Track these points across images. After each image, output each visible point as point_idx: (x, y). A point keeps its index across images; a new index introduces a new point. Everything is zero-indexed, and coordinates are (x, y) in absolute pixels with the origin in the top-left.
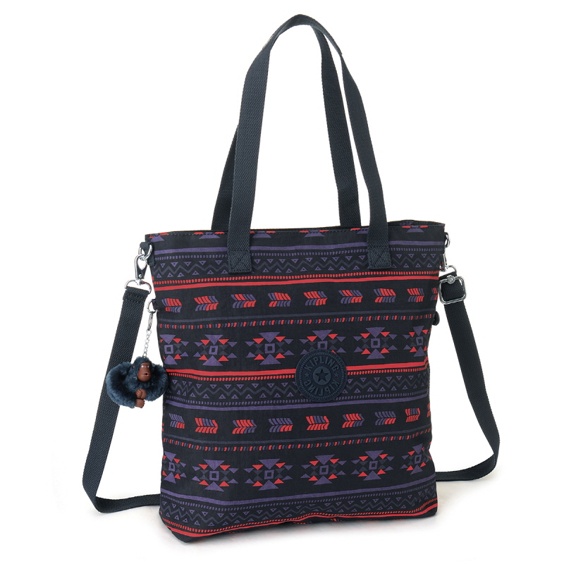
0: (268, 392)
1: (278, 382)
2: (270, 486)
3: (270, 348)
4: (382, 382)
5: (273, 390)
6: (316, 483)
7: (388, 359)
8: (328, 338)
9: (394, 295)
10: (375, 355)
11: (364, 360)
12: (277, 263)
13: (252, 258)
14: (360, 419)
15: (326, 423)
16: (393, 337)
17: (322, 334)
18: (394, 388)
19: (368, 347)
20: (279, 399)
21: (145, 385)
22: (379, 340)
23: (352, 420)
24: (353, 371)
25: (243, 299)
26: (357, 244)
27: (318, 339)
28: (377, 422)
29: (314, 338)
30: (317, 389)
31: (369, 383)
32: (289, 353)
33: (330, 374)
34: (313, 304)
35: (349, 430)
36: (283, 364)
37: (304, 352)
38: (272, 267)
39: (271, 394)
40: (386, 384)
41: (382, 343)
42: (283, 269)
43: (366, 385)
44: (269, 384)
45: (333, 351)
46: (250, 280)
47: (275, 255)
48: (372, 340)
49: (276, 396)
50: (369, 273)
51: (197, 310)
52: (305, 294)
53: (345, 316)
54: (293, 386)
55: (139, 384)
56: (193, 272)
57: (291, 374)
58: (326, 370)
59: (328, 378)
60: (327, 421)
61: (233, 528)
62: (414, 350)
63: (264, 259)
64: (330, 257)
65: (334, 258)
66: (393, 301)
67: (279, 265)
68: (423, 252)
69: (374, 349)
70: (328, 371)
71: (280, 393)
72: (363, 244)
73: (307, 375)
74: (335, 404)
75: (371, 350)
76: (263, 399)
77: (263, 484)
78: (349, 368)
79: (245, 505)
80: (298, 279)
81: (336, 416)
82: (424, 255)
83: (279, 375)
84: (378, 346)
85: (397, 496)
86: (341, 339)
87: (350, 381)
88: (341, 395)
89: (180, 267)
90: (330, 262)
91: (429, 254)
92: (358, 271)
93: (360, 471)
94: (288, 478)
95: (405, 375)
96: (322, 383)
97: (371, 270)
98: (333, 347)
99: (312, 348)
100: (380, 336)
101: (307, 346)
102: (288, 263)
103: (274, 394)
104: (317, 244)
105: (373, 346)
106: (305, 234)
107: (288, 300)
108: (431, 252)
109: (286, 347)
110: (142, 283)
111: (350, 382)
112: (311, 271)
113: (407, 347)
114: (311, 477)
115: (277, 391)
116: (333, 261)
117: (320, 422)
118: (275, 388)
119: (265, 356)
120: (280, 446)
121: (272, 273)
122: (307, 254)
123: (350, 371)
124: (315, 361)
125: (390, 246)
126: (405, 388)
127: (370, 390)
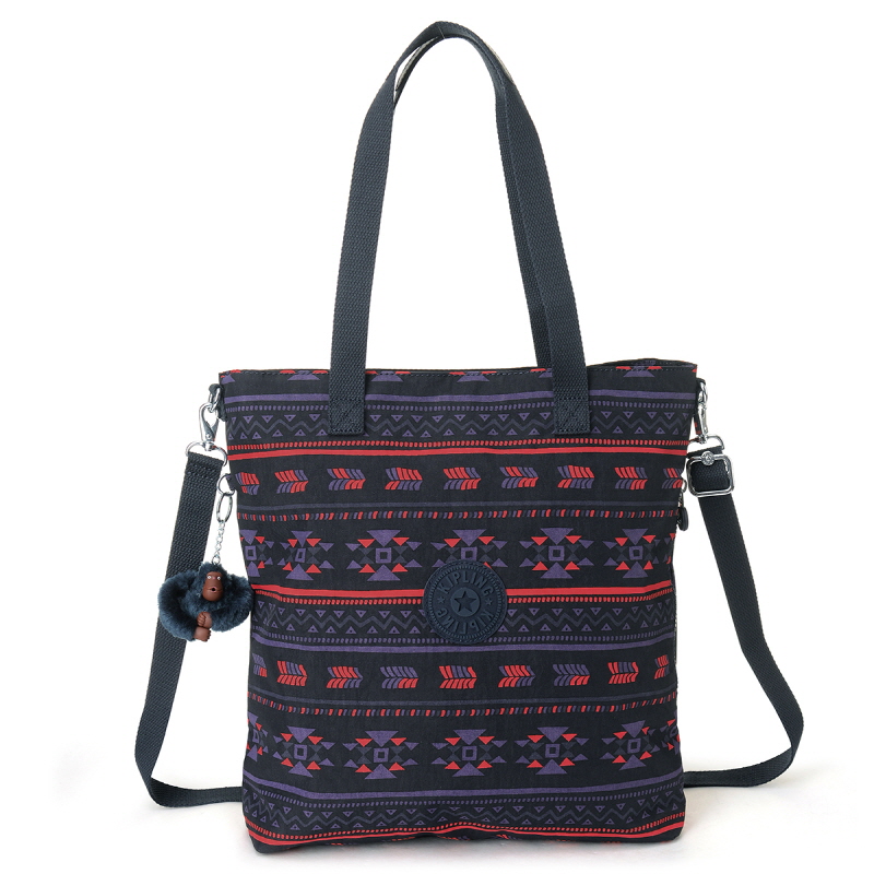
0: (380, 624)
1: (395, 609)
2: (381, 773)
3: (384, 556)
4: (566, 616)
5: (388, 622)
6: (457, 775)
7: (576, 579)
8: (478, 543)
9: (592, 476)
10: (555, 572)
11: (535, 580)
12: (407, 422)
13: (366, 413)
14: (528, 675)
15: (472, 678)
16: (587, 544)
17: (469, 536)
18: (586, 628)
19: (543, 559)
20: (396, 636)
21: (212, 606)
22: (562, 549)
23: (514, 675)
24: (518, 597)
25: (346, 476)
26: (538, 394)
27: (462, 544)
28: (557, 680)
29: (455, 542)
30: (457, 623)
31: (542, 617)
32: (413, 564)
33: (478, 600)
34: (458, 488)
35: (509, 692)
36: (405, 581)
37: (439, 563)
38: (399, 428)
39: (385, 627)
40: (572, 620)
41: (567, 554)
42: (416, 431)
43: (539, 620)
44: (382, 613)
45: (486, 564)
46: (360, 447)
47: (407, 408)
48: (551, 548)
49: (391, 632)
50: (553, 440)
51: (279, 492)
52: (446, 471)
53: (507, 508)
54: (420, 616)
55: (203, 604)
56: (273, 431)
57: (417, 598)
58: (471, 594)
59: (475, 606)
60: (474, 675)
61: (330, 836)
62: (623, 566)
63: (387, 415)
64: (494, 415)
65: (501, 416)
66: (589, 487)
67: (411, 425)
68: (651, 410)
69: (554, 563)
70: (474, 595)
71: (399, 627)
72: (549, 394)
73: (441, 600)
74: (487, 649)
75: (549, 565)
76: (372, 636)
77: (372, 770)
78: (510, 592)
79: (346, 801)
80: (437, 448)
81: (488, 669)
82: (652, 415)
83: (397, 598)
84: (561, 558)
85: (597, 803)
86: (500, 545)
87: (512, 612)
88: (496, 634)
89: (256, 423)
90: (495, 422)
91: (660, 412)
92: (536, 437)
93: (531, 758)
94: (410, 762)
95: (607, 607)
96: (465, 613)
97: (557, 436)
98: (485, 558)
99: (452, 557)
100: (565, 542)
101: (444, 554)
102: (426, 423)
103: (390, 628)
104: (476, 392)
105: (552, 558)
106: (458, 377)
107: (418, 481)
108: (665, 409)
109: (409, 555)
110: (213, 448)
111: (511, 615)
112: (459, 436)
113: (611, 562)
114: (449, 763)
115: (393, 624)
116: (499, 420)
117: (461, 675)
118: (390, 619)
119: (376, 567)
120: (398, 711)
121: (398, 437)
122: (458, 408)
123: (513, 597)
124: (455, 579)
125: (591, 398)
126: (606, 628)
127: (545, 628)
